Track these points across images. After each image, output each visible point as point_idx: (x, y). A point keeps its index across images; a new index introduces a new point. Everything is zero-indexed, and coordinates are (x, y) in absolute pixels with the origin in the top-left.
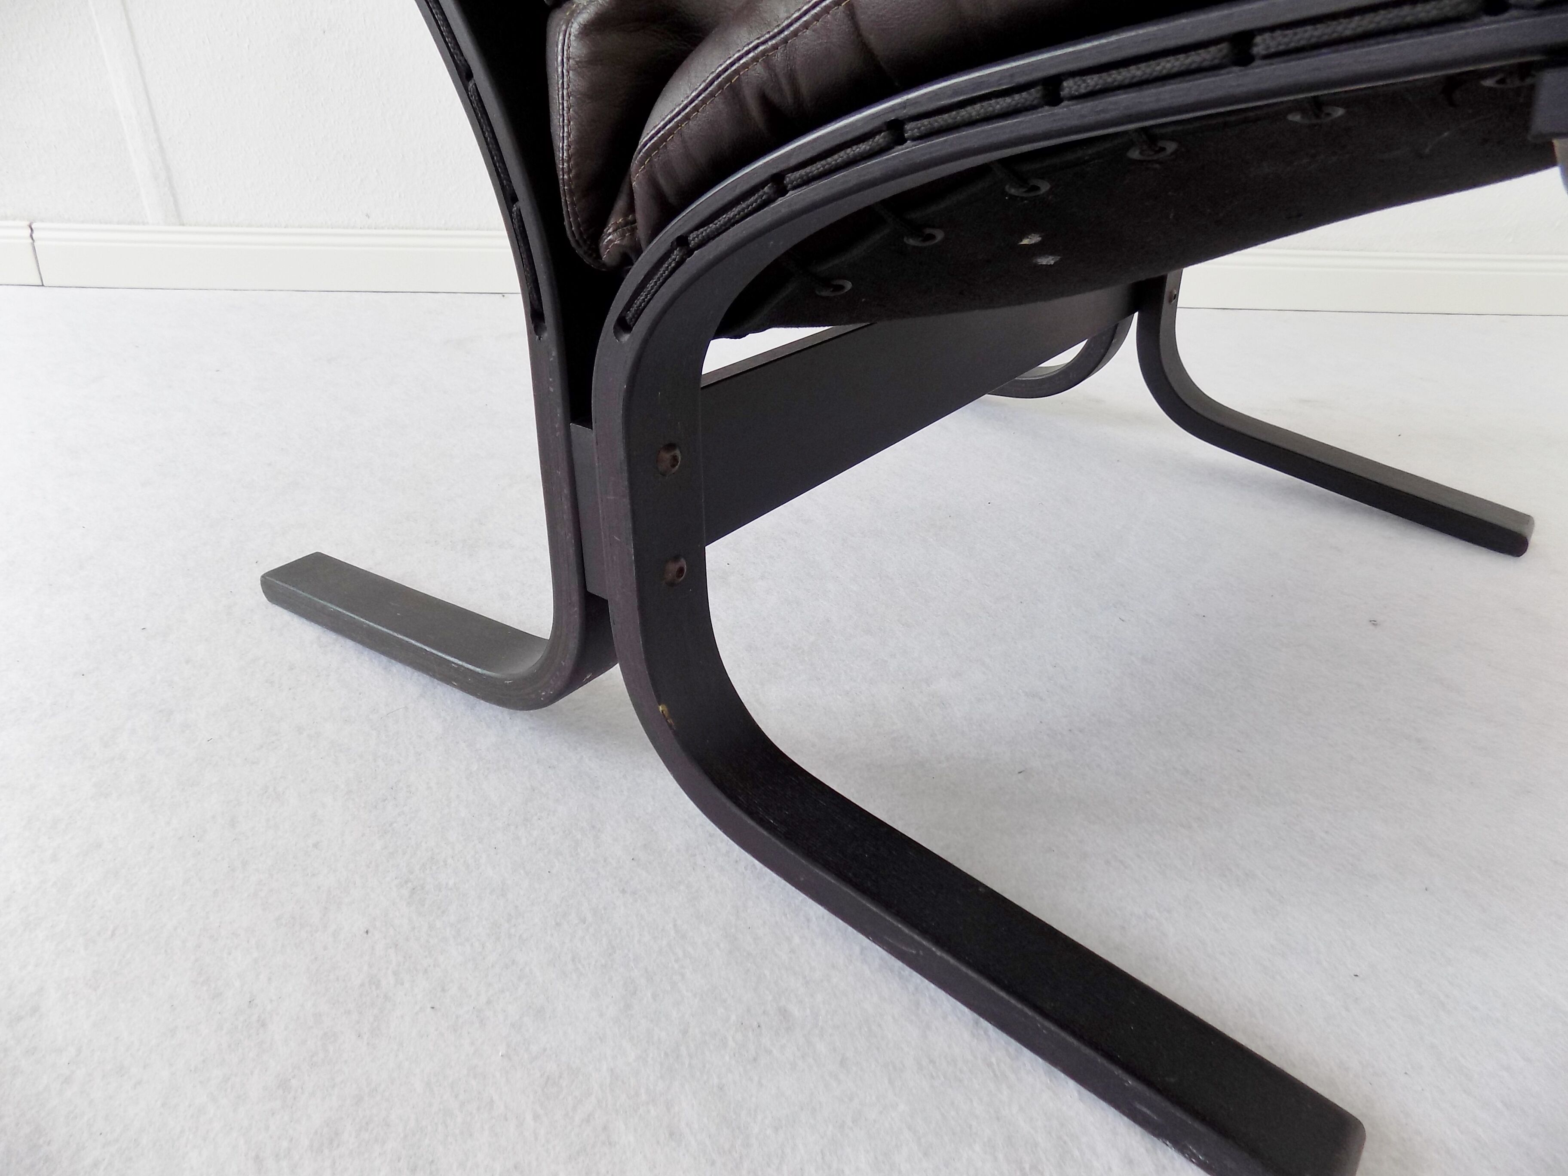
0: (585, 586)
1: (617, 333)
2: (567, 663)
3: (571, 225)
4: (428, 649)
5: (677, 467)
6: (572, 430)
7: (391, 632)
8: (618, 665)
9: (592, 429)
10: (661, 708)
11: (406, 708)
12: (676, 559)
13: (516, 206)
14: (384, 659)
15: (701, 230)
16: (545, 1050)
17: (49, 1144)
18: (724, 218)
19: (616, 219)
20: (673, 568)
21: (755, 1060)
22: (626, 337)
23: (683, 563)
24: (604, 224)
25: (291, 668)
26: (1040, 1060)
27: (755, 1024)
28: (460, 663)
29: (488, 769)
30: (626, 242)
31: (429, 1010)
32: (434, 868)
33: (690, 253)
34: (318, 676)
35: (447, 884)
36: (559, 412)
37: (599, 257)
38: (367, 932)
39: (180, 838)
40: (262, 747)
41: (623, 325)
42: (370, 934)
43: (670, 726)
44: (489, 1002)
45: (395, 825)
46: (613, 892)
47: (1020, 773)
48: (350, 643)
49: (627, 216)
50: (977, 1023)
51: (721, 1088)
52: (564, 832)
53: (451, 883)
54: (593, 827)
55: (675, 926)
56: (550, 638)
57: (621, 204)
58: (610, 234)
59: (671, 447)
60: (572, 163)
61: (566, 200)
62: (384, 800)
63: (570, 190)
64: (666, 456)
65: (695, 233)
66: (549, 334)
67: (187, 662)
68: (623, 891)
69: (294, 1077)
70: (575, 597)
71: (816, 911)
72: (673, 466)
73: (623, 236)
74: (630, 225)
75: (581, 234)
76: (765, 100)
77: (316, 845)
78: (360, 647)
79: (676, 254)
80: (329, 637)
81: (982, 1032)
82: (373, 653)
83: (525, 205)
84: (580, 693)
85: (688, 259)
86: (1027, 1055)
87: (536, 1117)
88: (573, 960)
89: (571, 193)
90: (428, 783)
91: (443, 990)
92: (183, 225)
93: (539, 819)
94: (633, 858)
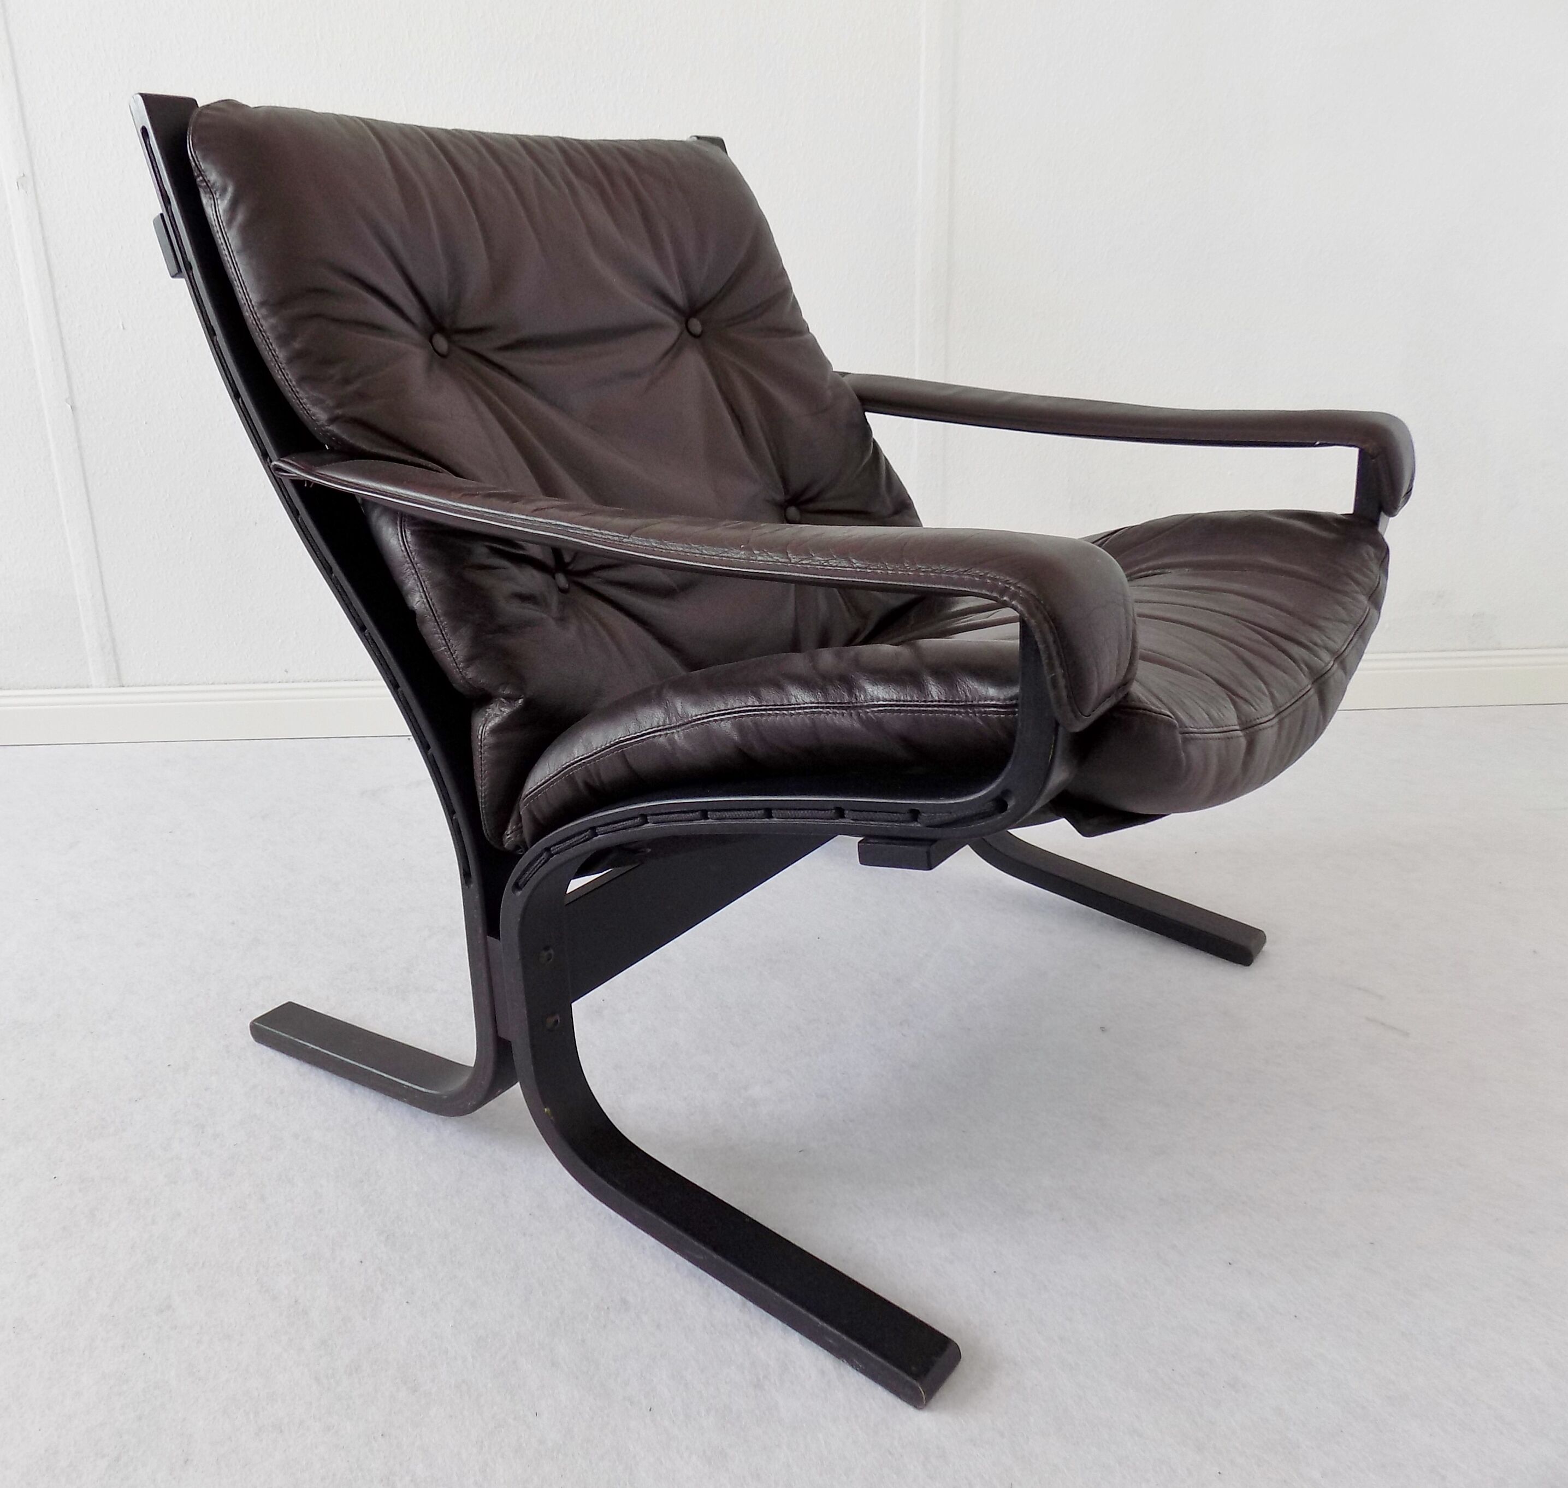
0: (496, 1031)
1: (513, 891)
2: (485, 1082)
3: (487, 828)
4: (385, 1075)
5: (551, 960)
6: (488, 940)
7: (357, 1064)
8: (518, 1084)
9: (500, 940)
10: (546, 1110)
11: (369, 1119)
12: (553, 1014)
13: (455, 816)
14: (348, 1083)
15: (557, 846)
16: (477, 1324)
17: (199, 1372)
18: (568, 843)
19: (511, 827)
20: (550, 1021)
21: (605, 1326)
22: (519, 893)
23: (558, 1017)
24: (506, 829)
26: (780, 1322)
27: (606, 1307)
28: (410, 1085)
29: (430, 1159)
30: (518, 839)
31: (405, 1303)
32: (400, 1223)
33: (552, 855)
35: (409, 1233)
36: (480, 930)
37: (502, 844)
38: (361, 1262)
39: (231, 1209)
40: (272, 1149)
41: (517, 886)
42: (363, 1263)
43: (552, 1120)
44: (442, 1299)
45: (371, 1198)
46: (517, 1234)
47: (800, 1151)
48: (321, 1072)
49: (517, 824)
50: (744, 1304)
51: (583, 1341)
52: (485, 1199)
53: (412, 1232)
54: (504, 1196)
55: (557, 1254)
56: (475, 1066)
57: (514, 818)
58: (508, 835)
59: (547, 948)
60: (486, 799)
61: (483, 818)
62: (361, 1182)
63: (486, 813)
64: (545, 954)
65: (554, 848)
66: (474, 886)
67: (206, 1090)
68: (524, 1234)
69: (329, 1340)
70: (490, 1040)
71: (649, 1241)
72: (549, 960)
73: (516, 837)
74: (520, 829)
75: (492, 835)
76: (587, 784)
77: (320, 1211)
78: (329, 1074)
79: (545, 855)
80: (306, 1068)
81: (746, 1309)
82: (341, 1080)
83: (459, 816)
84: (492, 1104)
85: (551, 859)
86: (773, 1320)
87: (473, 1357)
88: (493, 1275)
89: (486, 814)
90: (390, 1171)
91: (413, 1293)
92: (123, 686)
93: (467, 1191)
94: (530, 1214)
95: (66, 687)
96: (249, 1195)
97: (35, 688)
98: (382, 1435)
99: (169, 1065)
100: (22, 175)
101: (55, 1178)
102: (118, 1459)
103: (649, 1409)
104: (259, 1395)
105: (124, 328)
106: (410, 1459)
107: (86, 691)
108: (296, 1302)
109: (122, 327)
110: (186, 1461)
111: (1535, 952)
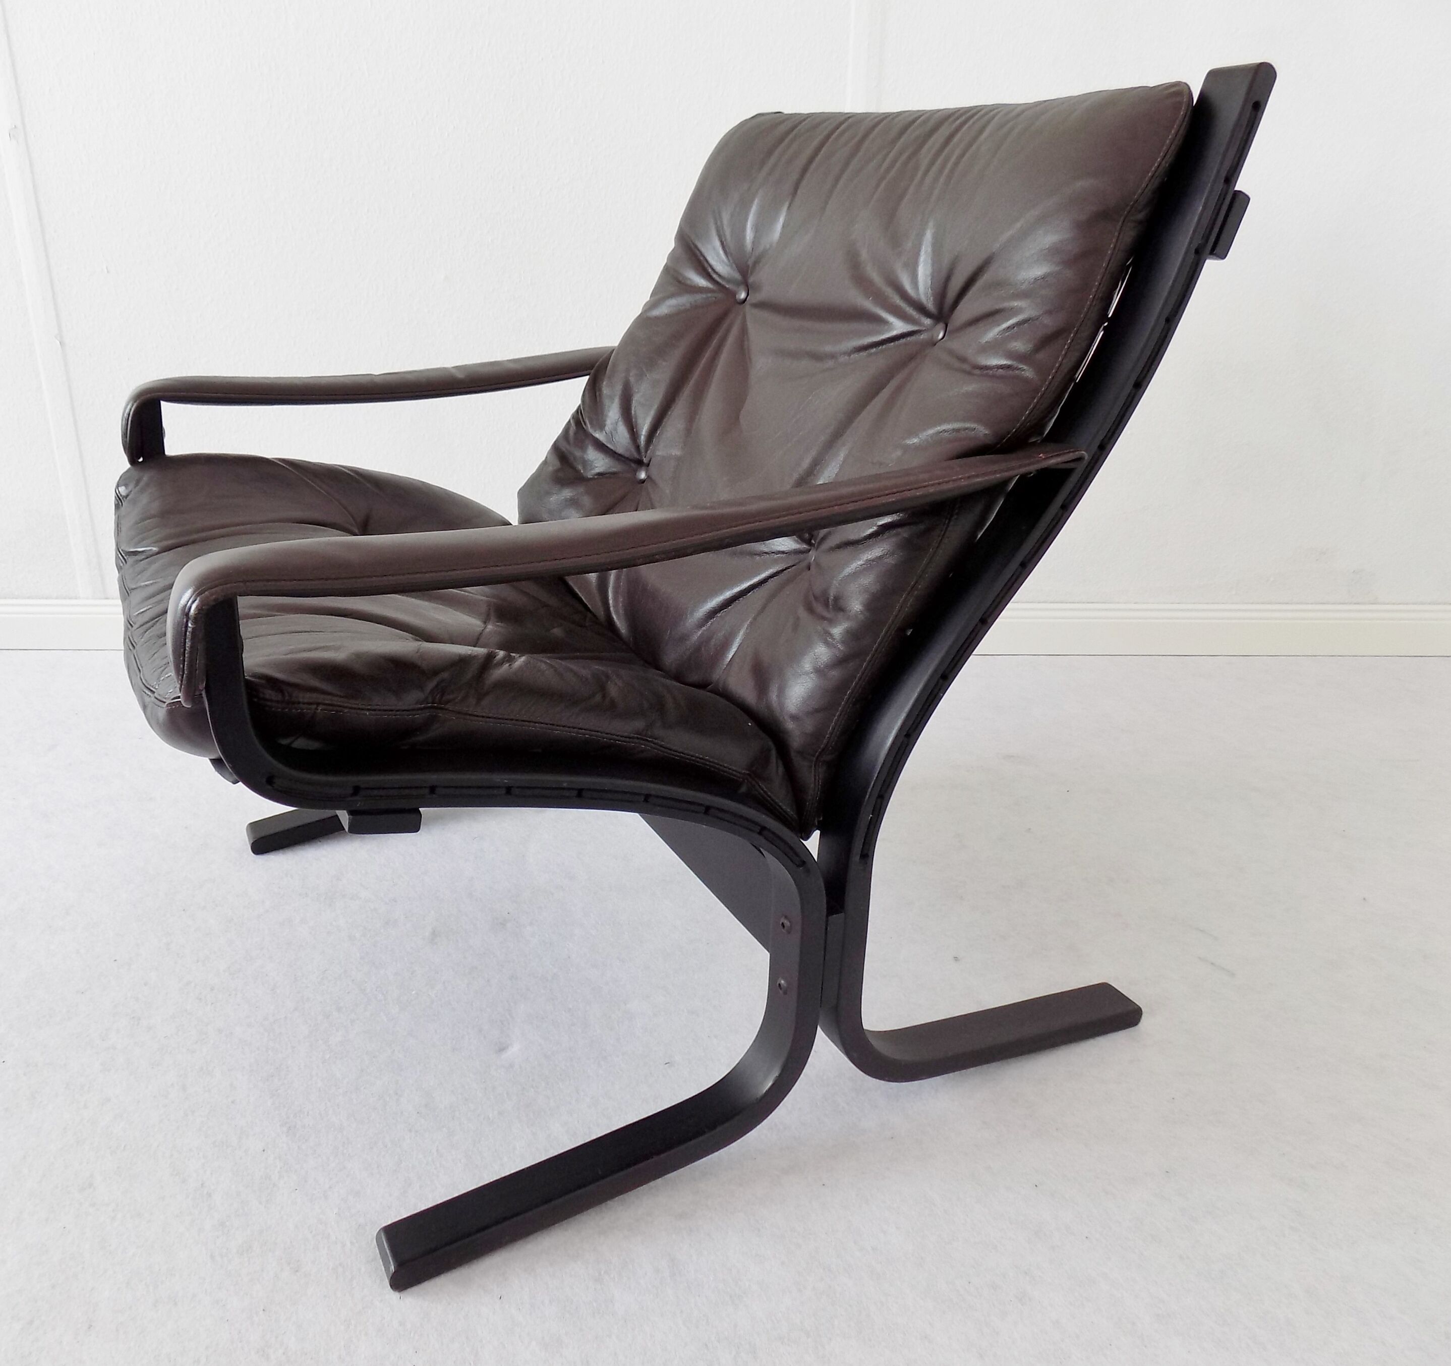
16: (359, 1212)
17: (110, 1246)
25: (212, 989)
29: (336, 1057)
32: (302, 1116)
34: (230, 995)
35: (309, 1125)
38: (264, 1151)
39: (155, 1096)
40: (197, 1042)
42: (265, 1151)
44: (330, 1187)
45: (279, 1091)
46: (404, 1131)
47: (666, 1064)
52: (379, 1096)
53: (311, 1124)
54: (397, 1094)
55: (437, 1150)
62: (273, 1076)
67: (146, 984)
68: (410, 1130)
69: (227, 1221)
77: (233, 1102)
87: (352, 1243)
88: (378, 1167)
90: (299, 1066)
92: (107, 598)
93: (365, 1088)
94: (418, 1113)
95: (57, 598)
96: (172, 1085)
97: (29, 598)
98: (264, 1310)
99: (115, 960)
100: (14, 127)
101: (4, 1062)
102: (31, 1322)
103: (499, 1297)
104: (160, 1270)
105: (108, 272)
106: (285, 1332)
107: (74, 602)
108: (202, 1185)
109: (106, 270)
110: (90, 1327)
111: (1364, 899)
